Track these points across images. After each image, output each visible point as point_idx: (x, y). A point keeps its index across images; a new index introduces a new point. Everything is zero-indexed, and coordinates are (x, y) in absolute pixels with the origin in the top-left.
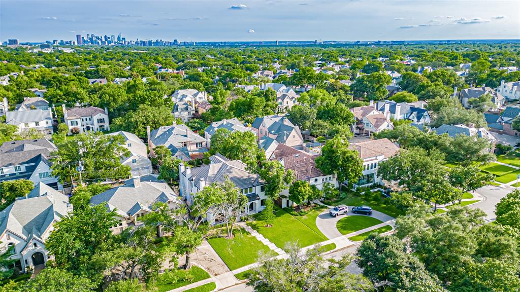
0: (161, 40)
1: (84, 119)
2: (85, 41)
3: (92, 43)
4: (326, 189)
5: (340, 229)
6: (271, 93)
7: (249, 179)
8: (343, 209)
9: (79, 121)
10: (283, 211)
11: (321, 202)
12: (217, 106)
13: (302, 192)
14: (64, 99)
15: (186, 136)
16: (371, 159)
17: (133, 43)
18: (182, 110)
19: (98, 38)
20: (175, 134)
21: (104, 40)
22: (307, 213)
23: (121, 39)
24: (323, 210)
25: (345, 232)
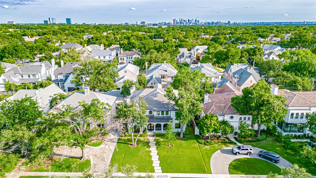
0: (220, 22)
1: (129, 57)
2: (177, 23)
3: (181, 24)
4: (242, 127)
5: (231, 166)
6: (259, 49)
7: (168, 104)
8: (247, 149)
9: (125, 58)
10: (193, 137)
11: (235, 138)
12: (208, 55)
13: (207, 125)
14: (127, 47)
15: (166, 71)
16: (302, 108)
17: (203, 23)
18: (187, 57)
19: (184, 21)
20: (160, 69)
21: (187, 22)
22: (212, 144)
23: (197, 21)
24: (229, 145)
25: (235, 171)
